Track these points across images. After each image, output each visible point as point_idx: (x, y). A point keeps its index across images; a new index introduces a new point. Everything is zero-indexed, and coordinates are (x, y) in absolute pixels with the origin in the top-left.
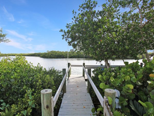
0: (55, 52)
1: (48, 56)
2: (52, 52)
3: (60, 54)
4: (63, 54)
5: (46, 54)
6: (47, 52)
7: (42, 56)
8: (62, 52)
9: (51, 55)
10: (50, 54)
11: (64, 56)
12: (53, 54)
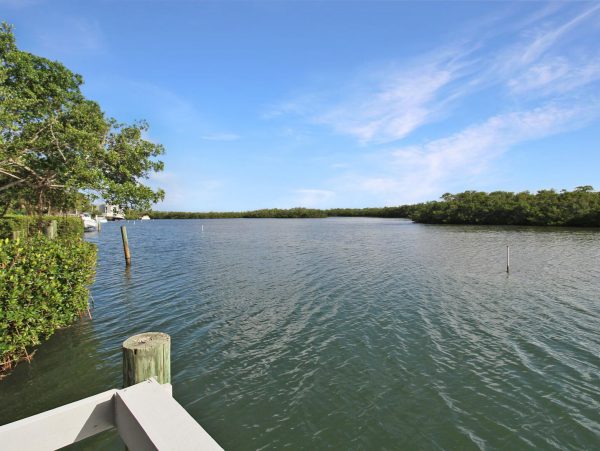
0: (478, 197)
1: (445, 216)
2: (462, 196)
3: (507, 207)
4: (523, 203)
5: (435, 206)
6: (443, 200)
7: (418, 214)
8: (517, 198)
9: (460, 209)
10: (455, 207)
11: (528, 215)
12: (466, 205)
